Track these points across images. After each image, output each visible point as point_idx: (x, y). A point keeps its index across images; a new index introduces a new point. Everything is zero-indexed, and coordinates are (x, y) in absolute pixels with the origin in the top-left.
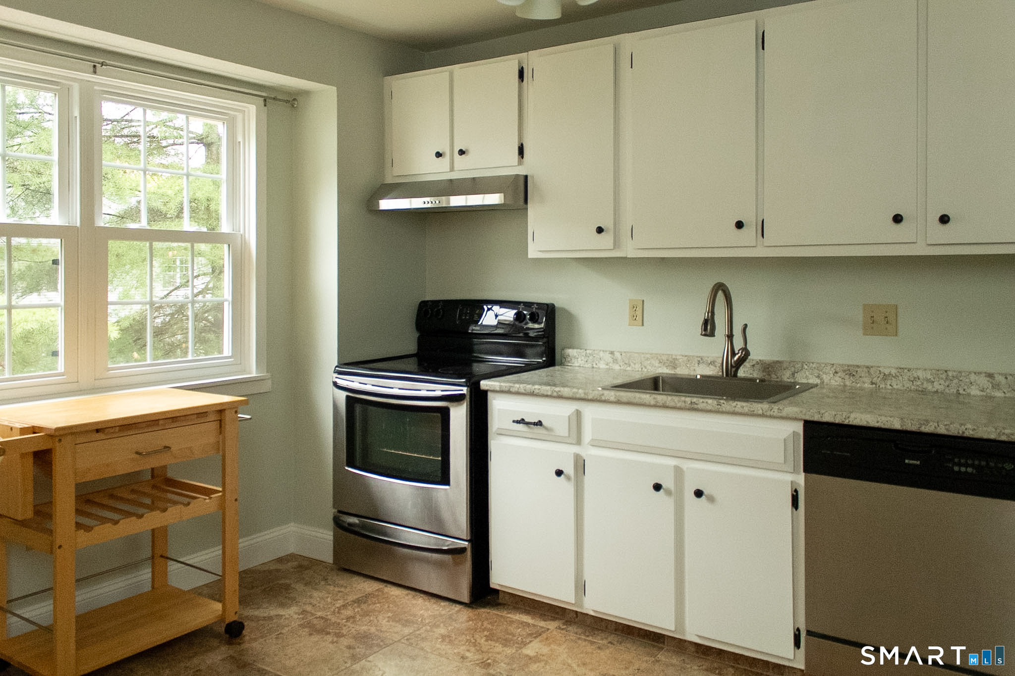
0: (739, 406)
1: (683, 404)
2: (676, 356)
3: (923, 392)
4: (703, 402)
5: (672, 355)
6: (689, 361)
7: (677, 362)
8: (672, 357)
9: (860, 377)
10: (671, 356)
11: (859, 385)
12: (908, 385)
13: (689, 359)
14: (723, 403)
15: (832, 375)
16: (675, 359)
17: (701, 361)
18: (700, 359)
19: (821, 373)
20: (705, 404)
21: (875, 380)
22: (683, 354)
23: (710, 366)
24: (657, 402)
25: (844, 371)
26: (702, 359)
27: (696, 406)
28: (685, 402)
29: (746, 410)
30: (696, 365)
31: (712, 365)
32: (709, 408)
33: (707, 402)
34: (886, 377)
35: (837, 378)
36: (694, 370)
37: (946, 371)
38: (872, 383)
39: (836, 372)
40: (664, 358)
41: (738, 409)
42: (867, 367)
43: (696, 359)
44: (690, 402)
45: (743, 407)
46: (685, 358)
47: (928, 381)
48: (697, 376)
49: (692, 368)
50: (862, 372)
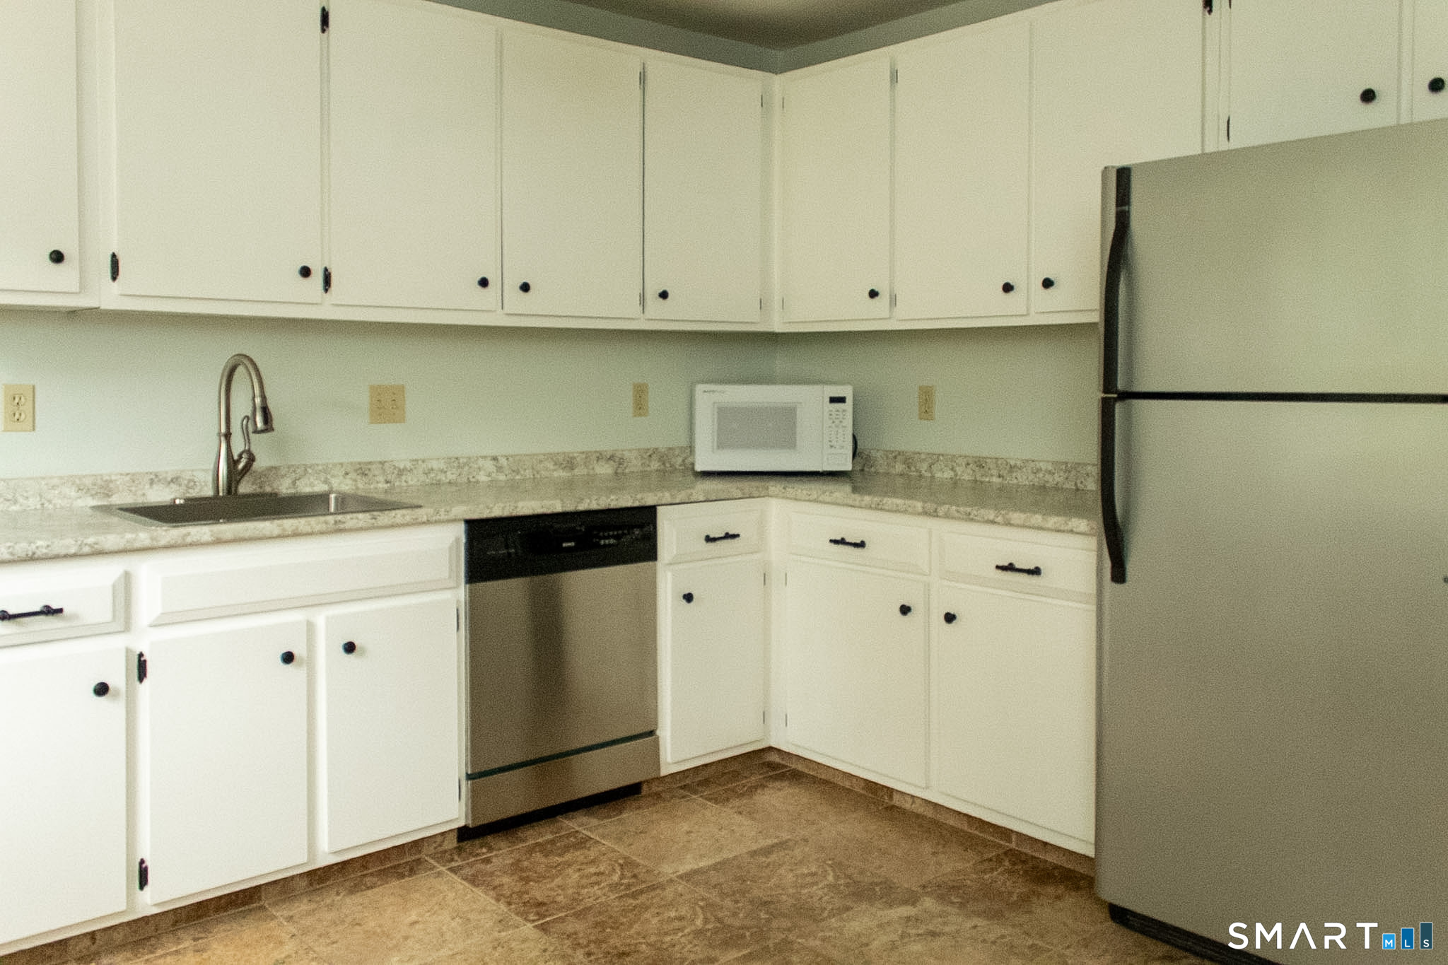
0: (399, 516)
1: (324, 526)
2: (110, 476)
3: (439, 484)
4: (352, 519)
5: (101, 475)
6: (134, 481)
7: (111, 485)
8: (102, 479)
9: (374, 476)
10: (99, 477)
11: (372, 486)
12: (423, 478)
13: (134, 478)
14: (379, 516)
15: (341, 478)
16: (109, 482)
17: (156, 480)
18: (154, 477)
19: (329, 477)
20: (355, 521)
21: (389, 478)
22: (123, 472)
23: (172, 485)
24: (284, 530)
25: (356, 471)
26: (156, 476)
27: (342, 526)
28: (326, 523)
29: (408, 519)
30: (147, 486)
31: (174, 483)
32: (361, 524)
33: (357, 518)
34: (401, 472)
35: (349, 482)
36: (144, 495)
37: (457, 459)
38: (387, 482)
39: (347, 474)
40: (88, 482)
41: (399, 520)
42: (380, 463)
43: (147, 479)
44: (333, 522)
45: (404, 516)
46: (128, 478)
47: (443, 472)
48: (175, 502)
49: (140, 493)
50: (376, 470)
